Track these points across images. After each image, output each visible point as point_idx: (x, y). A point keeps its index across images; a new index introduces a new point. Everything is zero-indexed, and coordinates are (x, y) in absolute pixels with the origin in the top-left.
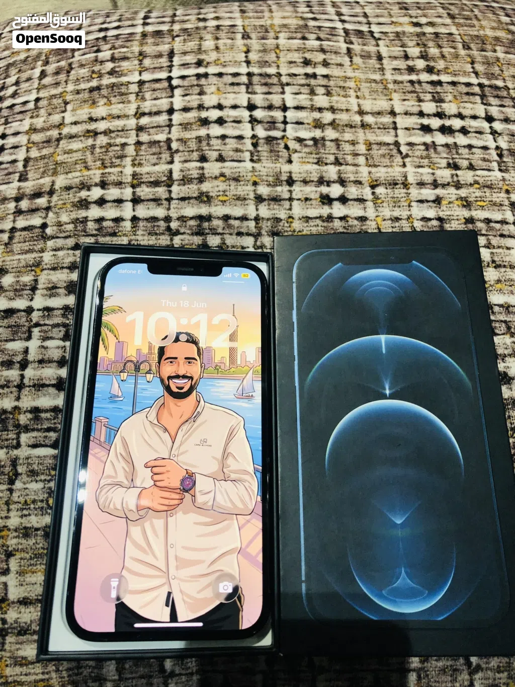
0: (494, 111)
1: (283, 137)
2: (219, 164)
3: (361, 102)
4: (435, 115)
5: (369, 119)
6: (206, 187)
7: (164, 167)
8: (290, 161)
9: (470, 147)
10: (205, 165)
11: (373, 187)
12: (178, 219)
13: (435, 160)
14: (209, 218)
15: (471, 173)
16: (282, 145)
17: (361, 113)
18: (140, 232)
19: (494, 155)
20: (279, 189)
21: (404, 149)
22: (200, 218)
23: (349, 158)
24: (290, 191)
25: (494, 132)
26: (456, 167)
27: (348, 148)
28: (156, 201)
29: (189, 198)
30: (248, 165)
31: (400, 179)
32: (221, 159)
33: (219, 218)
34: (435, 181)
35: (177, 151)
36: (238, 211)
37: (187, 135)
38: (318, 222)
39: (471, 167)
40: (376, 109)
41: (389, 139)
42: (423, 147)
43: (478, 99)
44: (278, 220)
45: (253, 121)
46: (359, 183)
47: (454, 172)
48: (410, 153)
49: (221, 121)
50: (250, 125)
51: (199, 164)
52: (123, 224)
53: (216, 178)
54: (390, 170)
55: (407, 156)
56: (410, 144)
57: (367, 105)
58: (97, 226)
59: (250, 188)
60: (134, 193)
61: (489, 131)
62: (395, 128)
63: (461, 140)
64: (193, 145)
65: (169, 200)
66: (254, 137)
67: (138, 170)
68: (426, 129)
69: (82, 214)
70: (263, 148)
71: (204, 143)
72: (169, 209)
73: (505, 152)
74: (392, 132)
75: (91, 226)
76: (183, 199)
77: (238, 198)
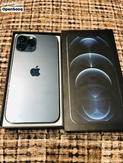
0: (114, 5)
1: (60, 9)
2: (44, 14)
3: (80, 1)
4: (99, 5)
5: (82, 5)
6: (40, 19)
7: (30, 14)
8: (61, 14)
9: (107, 12)
10: (40, 14)
11: (82, 21)
12: (32, 26)
13: (98, 15)
14: (40, 26)
15: (107, 18)
16: (60, 10)
17: (80, 4)
18: (22, 29)
19: (113, 15)
20: (58, 20)
21: (90, 12)
22: (38, 26)
23: (76, 14)
24: (61, 21)
25: (114, 10)
26: (104, 17)
27: (76, 12)
28: (27, 22)
29: (35, 21)
30: (51, 14)
31: (89, 19)
32: (44, 13)
33: (42, 26)
34: (98, 20)
35: (33, 11)
36: (47, 25)
37: (36, 7)
38: (68, 28)
39: (107, 17)
40: (84, 3)
41: (87, 10)
42: (95, 12)
43: (110, 2)
44: (57, 27)
45: (53, 5)
46: (78, 19)
48: (92, 13)
49: (45, 5)
50: (52, 6)
51: (38, 14)
52: (18, 27)
53: (42, 17)
54: (86, 17)
55: (91, 14)
56: (92, 11)
57: (82, 2)
58: (12, 27)
59: (51, 19)
60: (22, 20)
61: (112, 9)
62: (89, 8)
63: (105, 11)
64: (37, 10)
65: (30, 22)
66: (53, 8)
67: (23, 15)
68: (97, 8)
69: (9, 25)
70: (55, 11)
71: (40, 9)
72: (30, 24)
73: (116, 14)
74: (88, 8)
75: (11, 27)
76: (34, 22)
77: (48, 22)
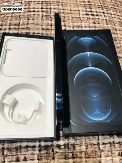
0: (105, 11)
1: (50, 15)
2: (33, 21)
3: (71, 8)
4: (90, 12)
5: (73, 12)
6: (28, 26)
7: (18, 21)
8: (51, 21)
9: (99, 19)
10: (29, 21)
11: (73, 27)
12: (21, 33)
13: (89, 21)
14: (29, 33)
15: (99, 25)
16: (50, 17)
17: (71, 10)
19: (105, 21)
20: (48, 27)
21: (81, 19)
22: (27, 33)
23: (67, 21)
24: (51, 28)
25: (105, 16)
27: (67, 18)
28: (15, 29)
29: (24, 28)
30: (40, 21)
31: (80, 26)
32: (33, 19)
33: (32, 33)
34: (89, 26)
35: (22, 18)
37: (25, 14)
39: (99, 23)
40: (75, 10)
41: (78, 16)
42: (86, 19)
43: (101, 8)
44: (48, 34)
45: (42, 11)
46: (69, 26)
47: (94, 24)
48: (83, 20)
49: (34, 11)
51: (27, 21)
53: (32, 24)
54: (78, 23)
56: (83, 18)
59: (41, 26)
60: (9, 27)
61: (103, 15)
62: (79, 14)
63: (96, 17)
64: (26, 16)
65: (19, 29)
66: (42, 15)
67: (11, 22)
68: (87, 14)
70: (44, 17)
71: (29, 16)
72: (18, 31)
73: (107, 20)
76: (22, 29)
77: (37, 29)
